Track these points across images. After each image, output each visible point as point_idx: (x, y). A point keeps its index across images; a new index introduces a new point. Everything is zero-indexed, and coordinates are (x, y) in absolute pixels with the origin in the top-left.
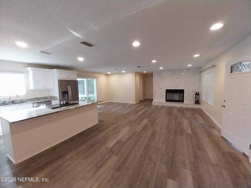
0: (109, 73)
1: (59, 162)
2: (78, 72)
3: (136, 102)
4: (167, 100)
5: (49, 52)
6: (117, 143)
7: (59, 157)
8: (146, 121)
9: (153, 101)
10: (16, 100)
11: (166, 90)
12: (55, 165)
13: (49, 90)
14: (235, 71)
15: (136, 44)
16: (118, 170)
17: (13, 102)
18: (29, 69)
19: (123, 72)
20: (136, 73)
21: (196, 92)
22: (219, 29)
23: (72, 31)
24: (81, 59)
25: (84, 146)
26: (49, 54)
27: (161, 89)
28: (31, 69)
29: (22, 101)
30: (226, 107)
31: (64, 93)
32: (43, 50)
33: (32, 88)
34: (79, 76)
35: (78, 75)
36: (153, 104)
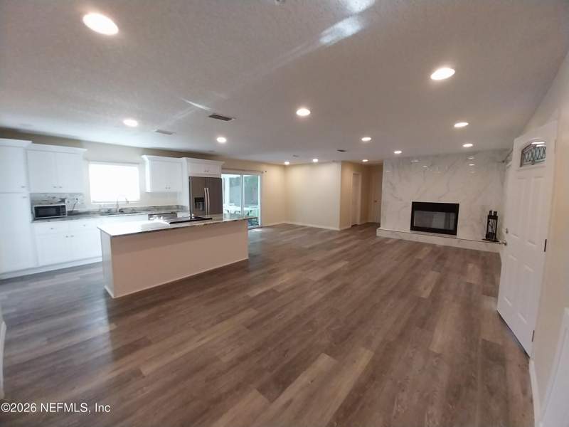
0: (287, 163)
1: (170, 304)
2: (223, 162)
3: (340, 227)
4: (413, 228)
5: (169, 130)
6: (265, 293)
7: (173, 298)
8: (340, 265)
9: (381, 228)
10: (126, 209)
11: (413, 203)
12: (164, 306)
13: (175, 195)
14: (527, 161)
15: (303, 112)
16: (248, 327)
17: (121, 212)
18: (145, 157)
19: (315, 160)
20: (344, 164)
21: (491, 212)
22: (450, 77)
23: (191, 103)
24: (222, 140)
25: (211, 289)
26: (170, 134)
27: (401, 200)
28: (149, 159)
29: (133, 210)
30: (508, 244)
31: (197, 201)
32: (160, 128)
33: (148, 190)
34: (226, 170)
35: (223, 169)
36: (378, 234)
